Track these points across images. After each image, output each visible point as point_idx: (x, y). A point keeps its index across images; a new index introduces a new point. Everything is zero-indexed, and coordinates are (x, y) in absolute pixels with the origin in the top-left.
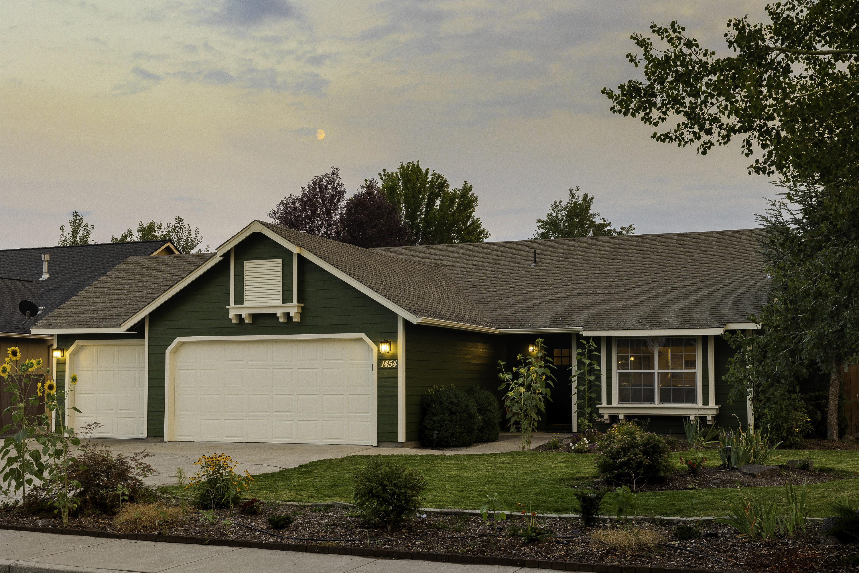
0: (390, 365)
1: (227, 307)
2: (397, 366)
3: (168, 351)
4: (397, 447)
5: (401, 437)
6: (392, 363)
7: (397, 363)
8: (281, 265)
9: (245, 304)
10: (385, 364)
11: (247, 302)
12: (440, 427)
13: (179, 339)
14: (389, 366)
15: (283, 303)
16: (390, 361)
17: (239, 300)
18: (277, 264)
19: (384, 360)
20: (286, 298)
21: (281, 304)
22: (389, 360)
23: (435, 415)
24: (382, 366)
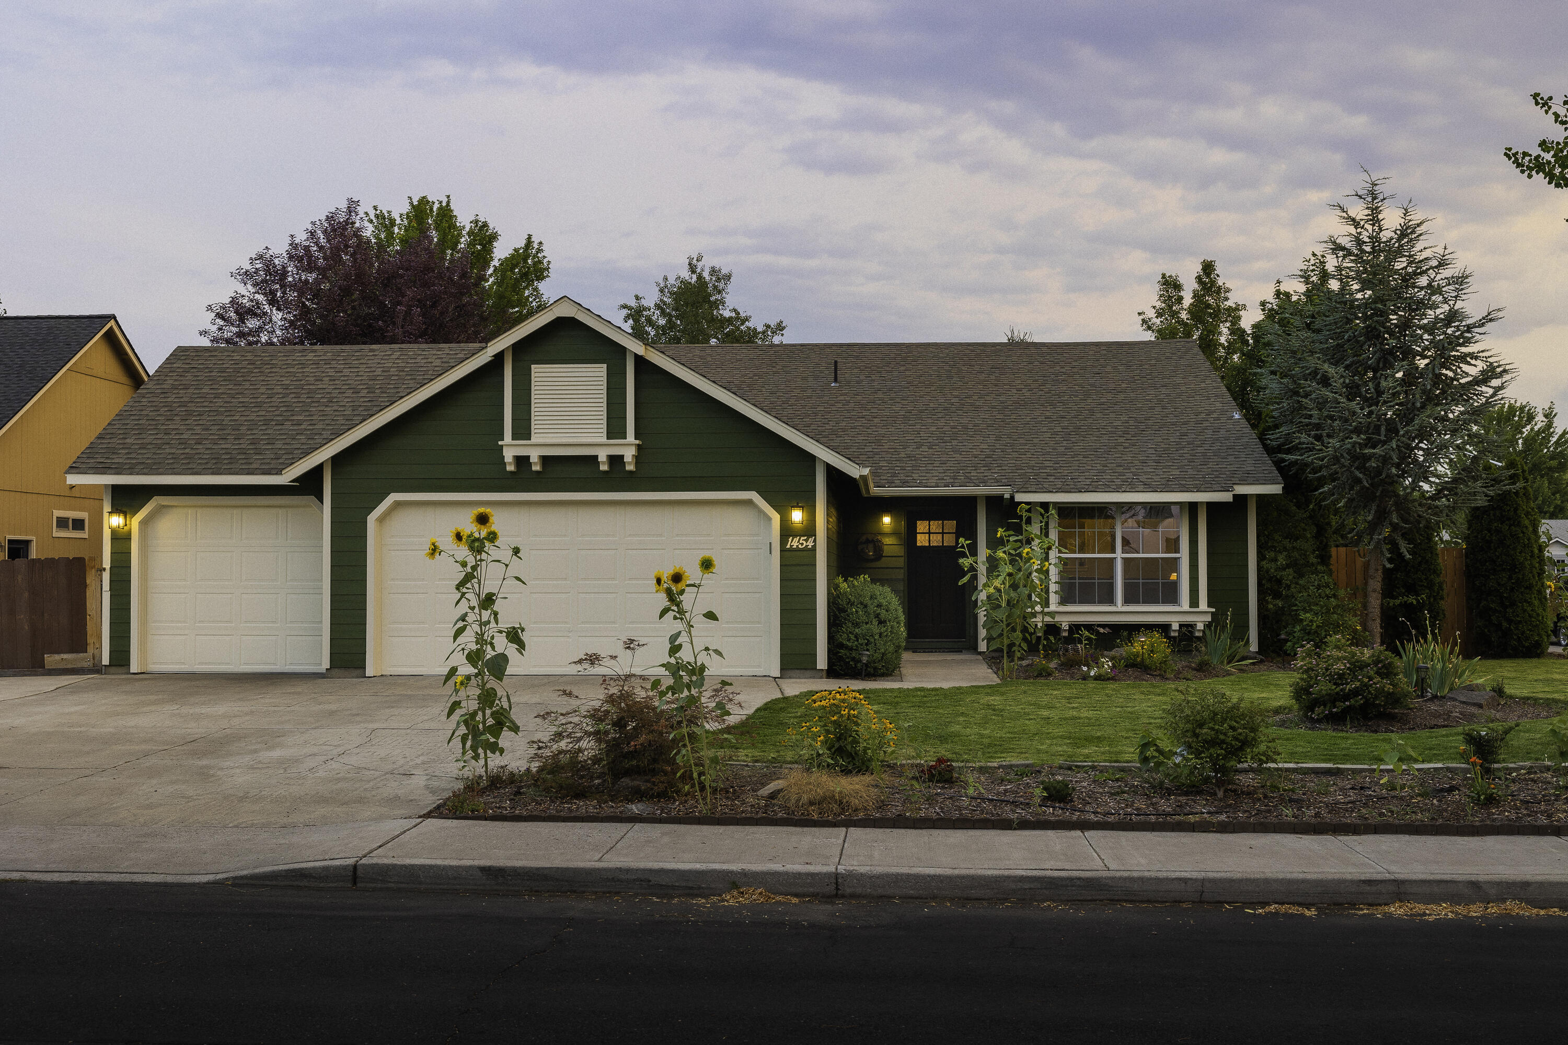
0: (802, 544)
1: (500, 443)
2: (814, 547)
3: (372, 519)
4: (814, 678)
5: (822, 662)
6: (806, 541)
7: (815, 541)
8: (604, 374)
9: (535, 439)
10: (794, 543)
11: (536, 435)
12: (867, 644)
13: (393, 497)
14: (800, 546)
15: (608, 438)
16: (802, 538)
17: (523, 431)
18: (598, 373)
19: (791, 536)
20: (615, 430)
21: (604, 440)
22: (801, 536)
23: (857, 625)
24: (788, 546)
